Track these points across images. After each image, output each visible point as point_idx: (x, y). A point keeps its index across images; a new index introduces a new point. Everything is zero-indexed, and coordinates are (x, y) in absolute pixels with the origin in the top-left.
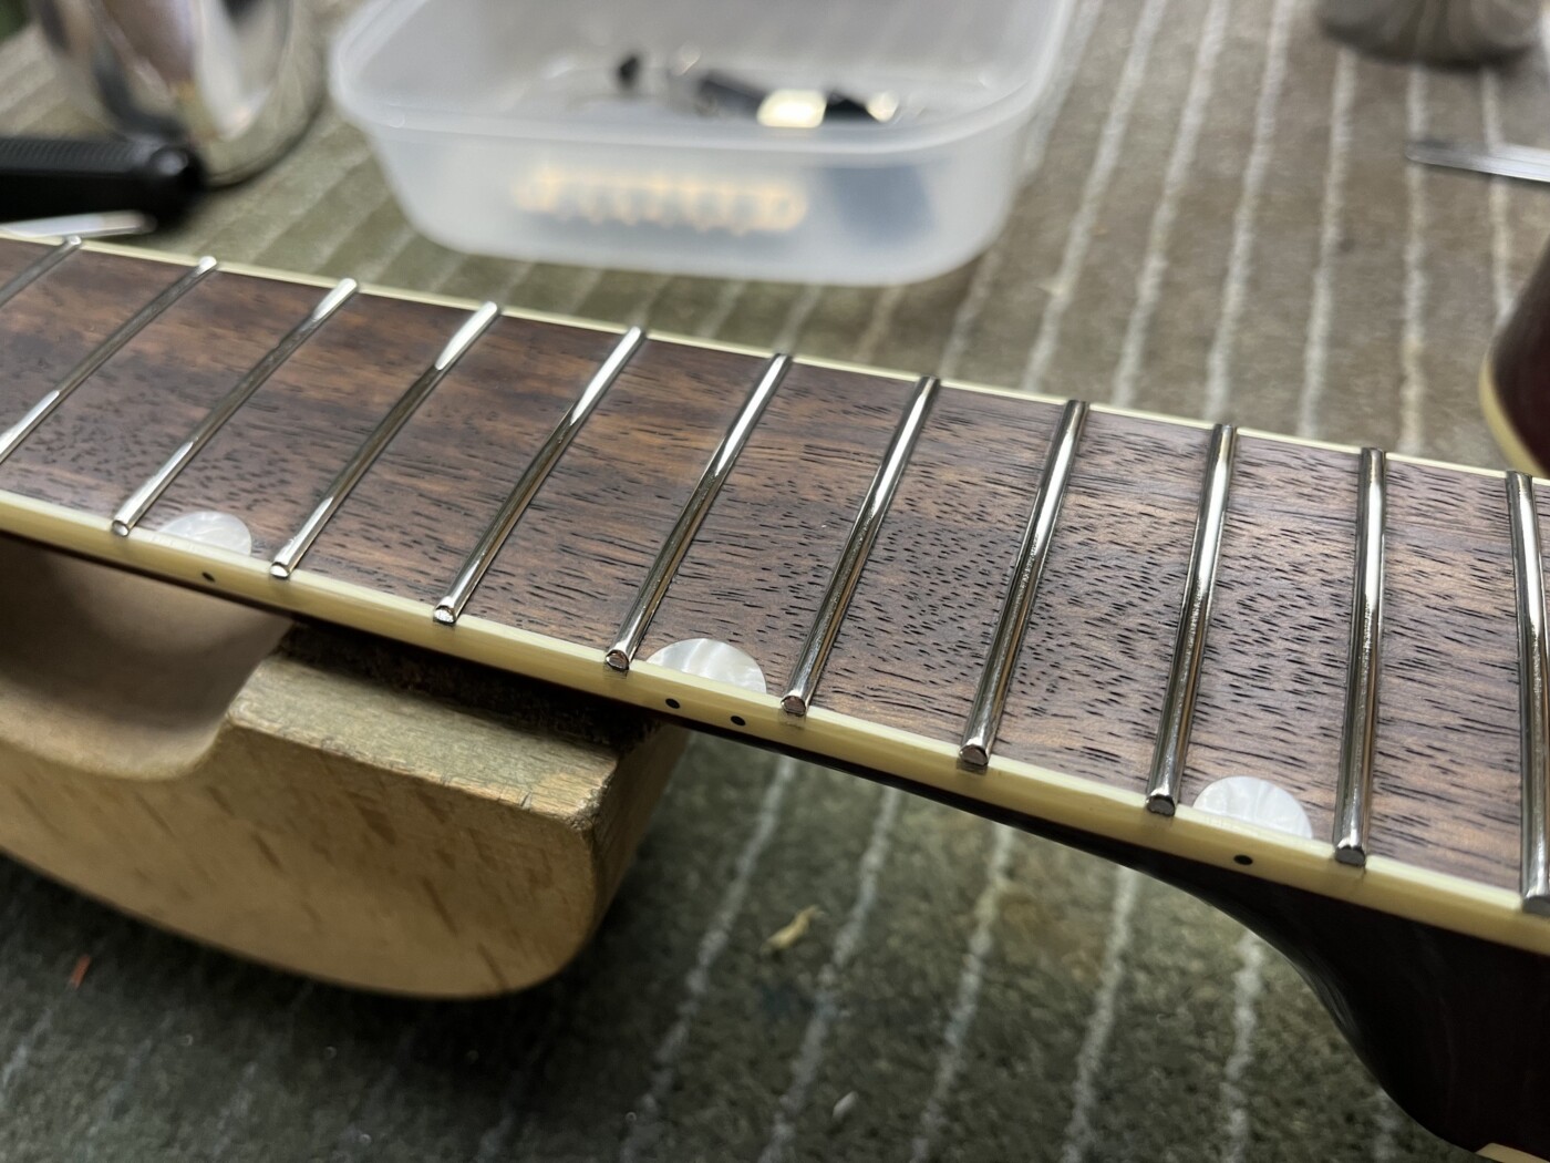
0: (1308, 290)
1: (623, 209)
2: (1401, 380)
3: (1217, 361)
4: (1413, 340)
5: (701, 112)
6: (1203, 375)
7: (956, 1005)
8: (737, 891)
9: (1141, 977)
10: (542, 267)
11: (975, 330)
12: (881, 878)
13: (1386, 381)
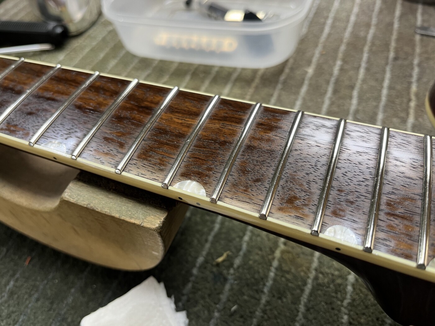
0: (384, 72)
1: (185, 45)
2: (410, 100)
3: (355, 93)
4: (414, 88)
5: (210, 16)
6: (351, 97)
7: (267, 281)
8: (208, 246)
9: (321, 276)
10: (162, 62)
11: (285, 82)
12: (248, 244)
13: (405, 100)
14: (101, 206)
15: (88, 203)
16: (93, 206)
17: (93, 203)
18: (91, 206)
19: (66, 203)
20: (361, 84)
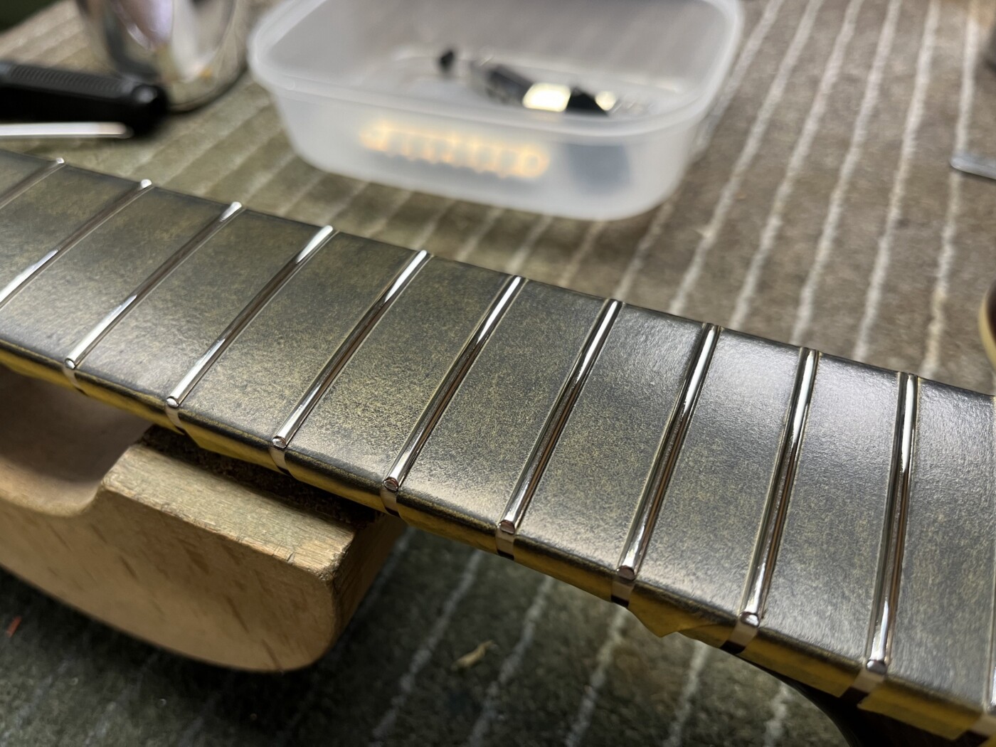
0: (874, 250)
1: (429, 154)
2: (929, 319)
3: (807, 293)
4: (941, 292)
5: (491, 94)
6: (797, 302)
7: (576, 720)
8: (442, 623)
9: (703, 716)
10: (373, 186)
11: (649, 257)
12: (538, 626)
13: (919, 319)
14: (196, 510)
15: (165, 501)
16: (175, 510)
17: (176, 502)
18: (170, 509)
19: (111, 499)
20: (822, 275)
